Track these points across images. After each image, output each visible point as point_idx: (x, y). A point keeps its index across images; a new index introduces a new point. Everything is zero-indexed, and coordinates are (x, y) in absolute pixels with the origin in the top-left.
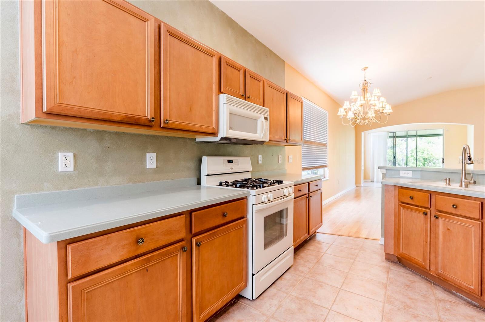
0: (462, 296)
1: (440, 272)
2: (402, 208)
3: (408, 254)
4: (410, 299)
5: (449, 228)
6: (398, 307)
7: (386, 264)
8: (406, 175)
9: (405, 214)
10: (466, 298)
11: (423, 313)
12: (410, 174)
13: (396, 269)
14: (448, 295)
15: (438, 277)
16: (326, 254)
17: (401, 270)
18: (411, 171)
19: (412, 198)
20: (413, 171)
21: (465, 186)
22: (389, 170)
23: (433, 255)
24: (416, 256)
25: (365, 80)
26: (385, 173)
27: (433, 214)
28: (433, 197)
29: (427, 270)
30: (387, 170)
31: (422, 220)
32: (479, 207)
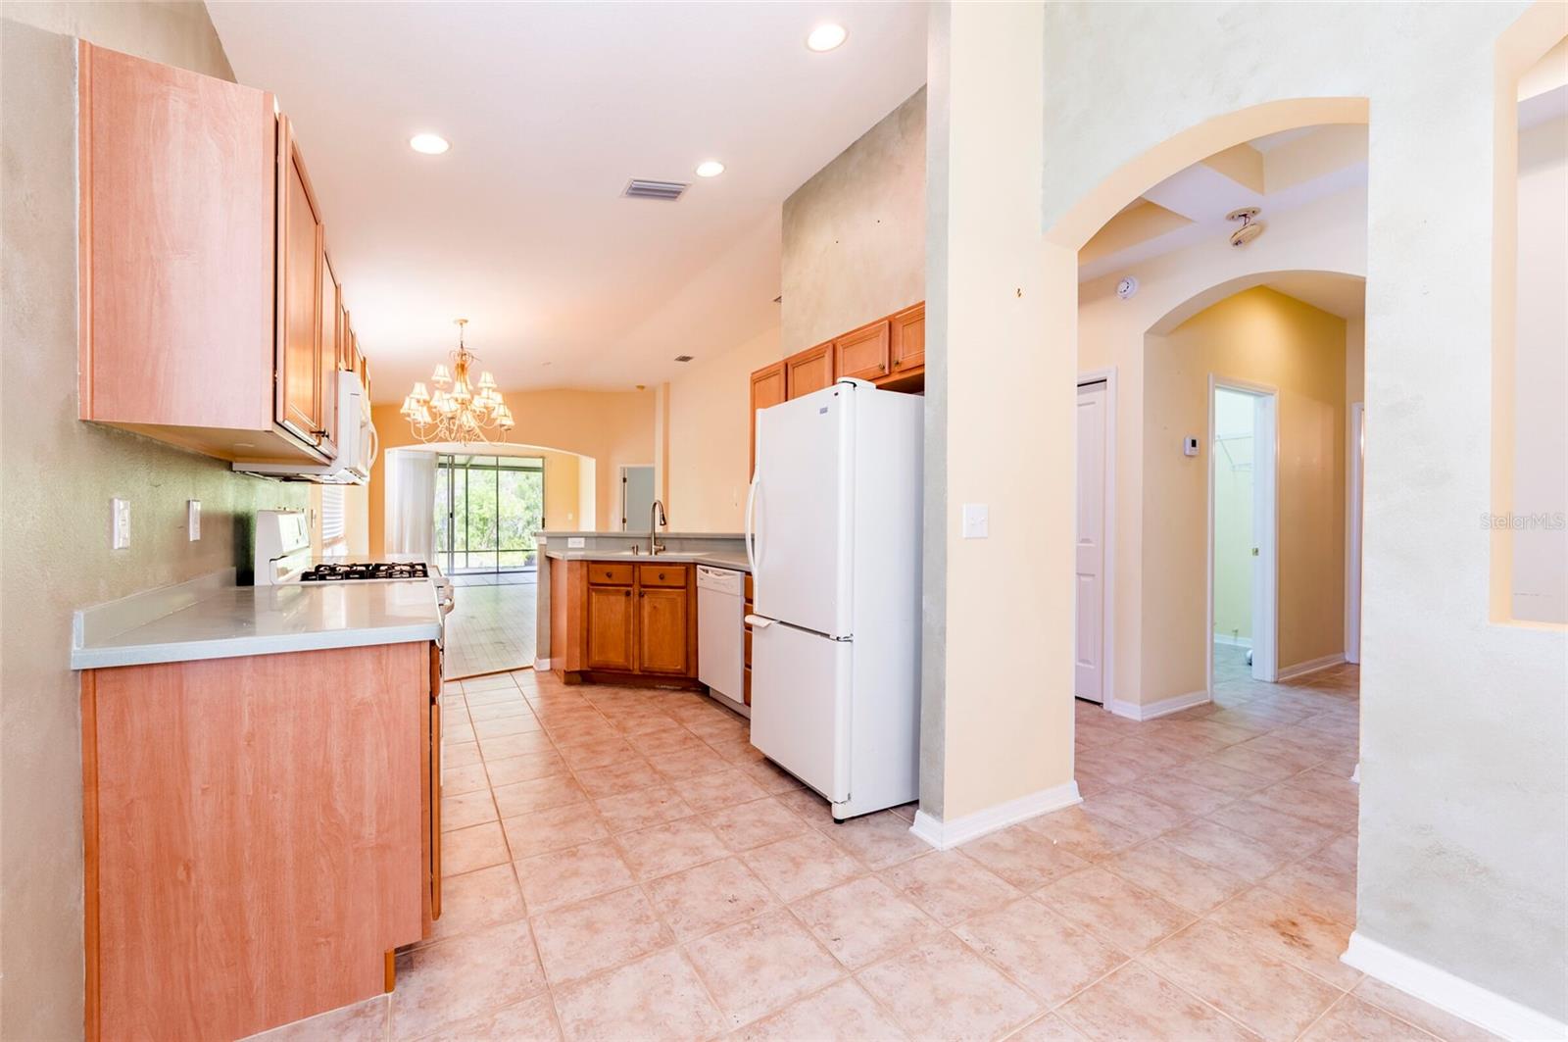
1: (646, 666)
2: (594, 594)
3: (603, 659)
4: (627, 706)
5: (654, 604)
6: (622, 717)
7: (572, 689)
8: (576, 545)
9: (598, 602)
12: (580, 543)
13: (588, 690)
14: (654, 691)
15: (643, 674)
17: (593, 689)
18: (583, 539)
19: (609, 575)
20: (586, 537)
21: (656, 553)
22: (551, 537)
23: (637, 647)
24: (616, 658)
25: (462, 347)
26: (545, 542)
27: (637, 591)
28: (637, 569)
29: (630, 670)
30: (548, 538)
31: (623, 604)
32: (683, 572)
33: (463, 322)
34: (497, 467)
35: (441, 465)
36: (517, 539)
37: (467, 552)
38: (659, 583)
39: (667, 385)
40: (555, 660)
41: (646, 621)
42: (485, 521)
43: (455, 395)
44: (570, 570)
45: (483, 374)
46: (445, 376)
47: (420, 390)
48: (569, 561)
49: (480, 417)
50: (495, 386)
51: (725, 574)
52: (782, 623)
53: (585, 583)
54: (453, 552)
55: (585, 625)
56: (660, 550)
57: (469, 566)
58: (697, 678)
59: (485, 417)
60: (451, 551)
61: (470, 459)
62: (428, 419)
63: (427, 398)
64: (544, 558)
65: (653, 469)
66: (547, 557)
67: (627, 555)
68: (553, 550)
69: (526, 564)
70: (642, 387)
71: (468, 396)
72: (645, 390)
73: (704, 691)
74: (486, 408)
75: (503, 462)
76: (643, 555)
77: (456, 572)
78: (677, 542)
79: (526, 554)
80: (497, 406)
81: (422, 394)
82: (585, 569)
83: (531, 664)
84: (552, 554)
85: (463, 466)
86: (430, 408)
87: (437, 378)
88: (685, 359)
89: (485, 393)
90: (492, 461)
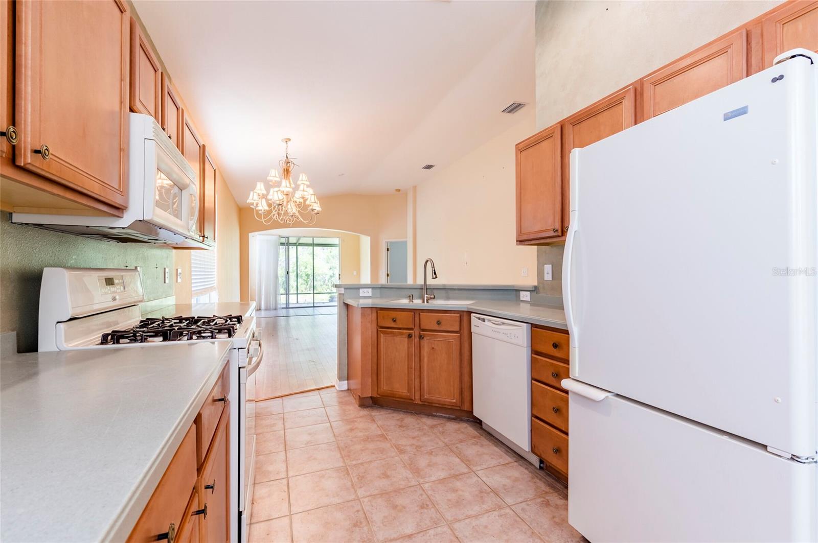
0: (441, 414)
1: (426, 397)
2: (382, 335)
3: (390, 389)
4: (414, 438)
5: (433, 346)
6: (412, 453)
7: (364, 412)
8: (366, 295)
9: (385, 341)
10: (445, 415)
11: (433, 446)
12: (369, 292)
13: (378, 414)
14: (432, 419)
15: (423, 403)
16: (288, 430)
17: (382, 413)
18: (371, 289)
19: (394, 320)
20: (372, 288)
21: (427, 302)
22: (347, 288)
23: (417, 380)
24: (400, 388)
25: (287, 158)
26: (343, 292)
27: (417, 334)
28: (417, 316)
29: (412, 400)
30: (345, 288)
31: (406, 345)
32: (458, 319)
33: (288, 140)
34: (313, 245)
35: (282, 244)
36: (324, 286)
37: (297, 294)
38: (436, 327)
39: (415, 188)
40: (351, 381)
41: (426, 360)
42: (307, 275)
43: (282, 189)
44: (363, 315)
45: (301, 175)
46: (276, 177)
47: (260, 188)
48: (362, 308)
49: (299, 205)
50: (308, 183)
51: (504, 323)
52: (618, 395)
53: (375, 325)
54: (289, 294)
55: (375, 360)
56: (431, 298)
57: (299, 302)
58: (472, 412)
59: (303, 206)
60: (287, 294)
61: (299, 239)
62: (267, 208)
63: (265, 192)
64: (343, 304)
65: (405, 243)
66: (344, 303)
67: (404, 302)
68: (350, 298)
69: (330, 301)
70: (399, 190)
71: (290, 190)
72: (401, 192)
73: (478, 423)
74: (303, 198)
75: (317, 241)
76: (417, 303)
77: (290, 306)
78: (444, 291)
79: (330, 295)
80: (309, 197)
81: (261, 190)
82: (374, 315)
83: (334, 383)
84: (349, 302)
85: (295, 244)
86: (267, 200)
87: (271, 178)
88: (429, 167)
89: (301, 188)
90: (310, 241)
